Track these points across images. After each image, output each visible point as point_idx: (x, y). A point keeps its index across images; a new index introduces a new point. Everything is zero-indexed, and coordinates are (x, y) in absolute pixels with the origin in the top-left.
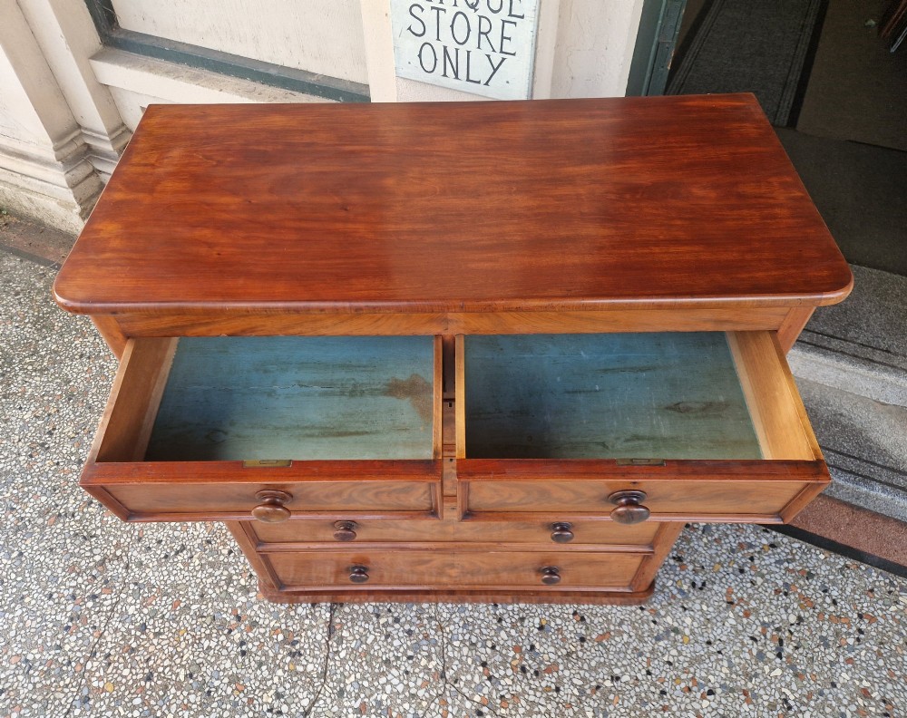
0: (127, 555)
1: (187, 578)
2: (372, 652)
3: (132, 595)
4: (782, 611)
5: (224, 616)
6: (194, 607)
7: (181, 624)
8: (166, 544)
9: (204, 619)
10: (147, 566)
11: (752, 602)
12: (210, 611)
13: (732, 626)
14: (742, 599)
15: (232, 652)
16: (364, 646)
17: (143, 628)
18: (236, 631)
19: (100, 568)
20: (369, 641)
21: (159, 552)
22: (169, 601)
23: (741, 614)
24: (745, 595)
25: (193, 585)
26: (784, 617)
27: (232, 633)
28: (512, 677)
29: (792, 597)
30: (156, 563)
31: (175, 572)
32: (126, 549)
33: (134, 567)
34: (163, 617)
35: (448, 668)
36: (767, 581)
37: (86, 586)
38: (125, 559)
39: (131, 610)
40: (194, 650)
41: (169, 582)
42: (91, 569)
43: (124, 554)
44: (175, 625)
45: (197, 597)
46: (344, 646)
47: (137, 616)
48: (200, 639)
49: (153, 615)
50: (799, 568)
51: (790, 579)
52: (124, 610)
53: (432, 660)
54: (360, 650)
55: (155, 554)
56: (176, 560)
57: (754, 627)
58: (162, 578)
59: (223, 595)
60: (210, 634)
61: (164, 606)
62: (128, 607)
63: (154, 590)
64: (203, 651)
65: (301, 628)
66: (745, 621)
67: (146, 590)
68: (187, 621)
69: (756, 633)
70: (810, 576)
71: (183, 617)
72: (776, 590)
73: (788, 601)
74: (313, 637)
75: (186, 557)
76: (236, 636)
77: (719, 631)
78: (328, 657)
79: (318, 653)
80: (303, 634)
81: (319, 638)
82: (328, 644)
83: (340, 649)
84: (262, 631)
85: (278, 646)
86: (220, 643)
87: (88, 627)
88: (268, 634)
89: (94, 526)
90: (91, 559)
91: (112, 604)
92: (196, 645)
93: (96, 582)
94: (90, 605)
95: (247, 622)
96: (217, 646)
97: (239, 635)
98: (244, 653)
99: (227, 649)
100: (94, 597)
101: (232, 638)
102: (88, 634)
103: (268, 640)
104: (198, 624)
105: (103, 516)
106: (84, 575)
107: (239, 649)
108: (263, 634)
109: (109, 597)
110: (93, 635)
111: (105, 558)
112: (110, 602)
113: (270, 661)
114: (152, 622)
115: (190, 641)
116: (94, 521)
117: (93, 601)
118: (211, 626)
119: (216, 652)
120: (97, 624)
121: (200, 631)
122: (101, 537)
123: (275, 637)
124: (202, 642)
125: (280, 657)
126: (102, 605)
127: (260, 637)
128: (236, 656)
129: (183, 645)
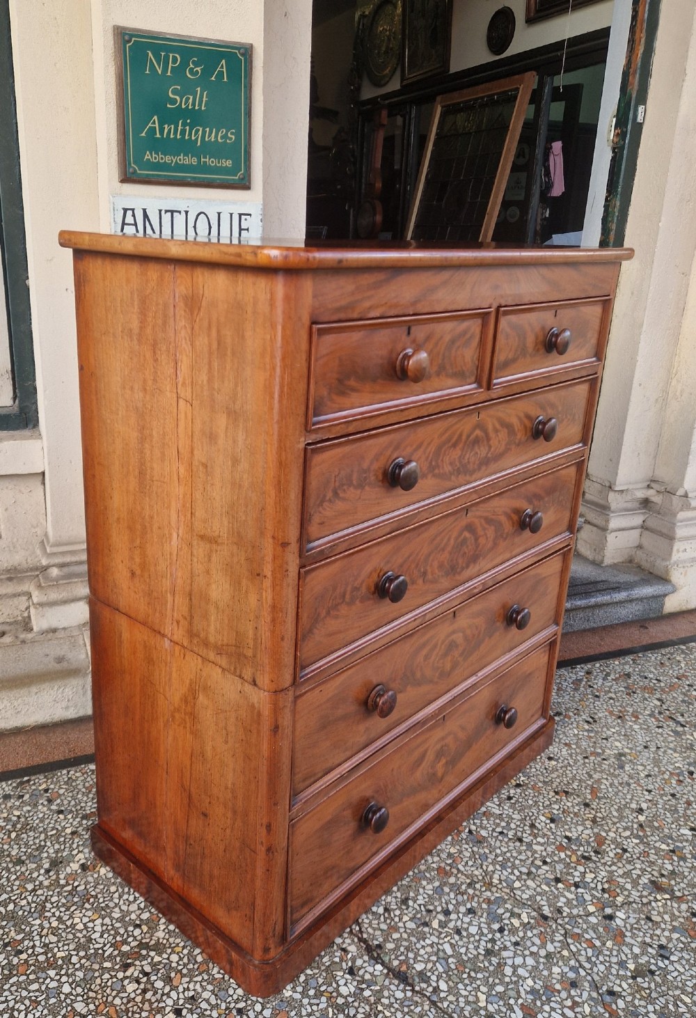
2: (465, 958)
20: (449, 951)
28: (587, 870)
35: (539, 908)
46: (434, 978)
53: (519, 915)
54: (453, 966)
74: (393, 1000)
78: (434, 1003)
79: (419, 1009)
80: (380, 1008)
81: (399, 995)
82: (417, 992)
83: (434, 984)
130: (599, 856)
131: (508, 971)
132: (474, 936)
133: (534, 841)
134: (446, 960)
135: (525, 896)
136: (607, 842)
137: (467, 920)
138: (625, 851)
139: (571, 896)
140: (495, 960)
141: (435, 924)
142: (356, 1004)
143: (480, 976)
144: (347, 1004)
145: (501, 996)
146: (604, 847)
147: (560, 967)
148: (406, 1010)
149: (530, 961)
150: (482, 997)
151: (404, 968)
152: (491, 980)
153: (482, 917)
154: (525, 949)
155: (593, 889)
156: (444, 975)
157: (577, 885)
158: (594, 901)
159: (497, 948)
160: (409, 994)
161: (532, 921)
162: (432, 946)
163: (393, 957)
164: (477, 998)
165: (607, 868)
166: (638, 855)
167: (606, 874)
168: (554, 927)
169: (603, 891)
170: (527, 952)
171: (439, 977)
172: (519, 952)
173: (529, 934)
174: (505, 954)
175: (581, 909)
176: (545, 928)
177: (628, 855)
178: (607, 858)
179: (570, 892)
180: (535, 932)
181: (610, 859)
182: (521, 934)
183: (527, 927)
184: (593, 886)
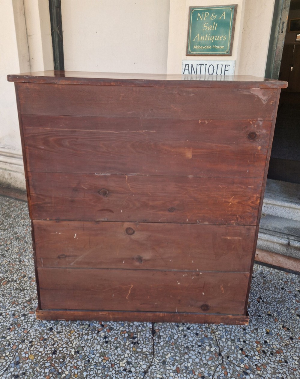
2: (178, 343)
5: (95, 325)
6: (78, 321)
7: (72, 328)
9: (84, 326)
15: (100, 342)
16: (173, 340)
17: (51, 329)
18: (102, 332)
19: (29, 303)
20: (175, 338)
27: (100, 333)
28: (259, 356)
34: (61, 325)
35: (222, 351)
37: (21, 310)
39: (44, 321)
40: (79, 340)
42: (24, 303)
44: (68, 328)
46: (162, 340)
47: (47, 324)
48: (82, 335)
49: (56, 324)
52: (40, 321)
53: (212, 347)
54: (171, 342)
60: (88, 333)
64: (85, 341)
65: (137, 331)
68: (74, 327)
71: (73, 325)
74: (144, 335)
76: (102, 334)
78: (154, 345)
79: (148, 343)
80: (139, 334)
81: (147, 335)
82: (153, 339)
83: (160, 341)
84: (116, 332)
85: (125, 339)
86: (93, 337)
87: (20, 328)
88: (119, 334)
89: (26, 286)
90: (24, 299)
91: (34, 318)
92: (80, 338)
93: (26, 308)
94: (22, 318)
95: (107, 328)
96: (92, 338)
97: (104, 334)
98: (107, 342)
99: (97, 340)
100: (24, 315)
101: (100, 335)
102: (20, 332)
103: (120, 336)
104: (81, 328)
105: (31, 282)
106: (20, 305)
107: (104, 340)
108: (117, 334)
109: (33, 315)
110: (23, 332)
111: (31, 299)
112: (33, 317)
113: (122, 346)
114: (56, 327)
115: (77, 336)
116: (26, 284)
117: (24, 317)
118: (88, 329)
119: (91, 341)
120: (26, 327)
121: (82, 331)
122: (29, 290)
123: (123, 335)
124: (83, 336)
125: (127, 344)
126: (29, 319)
127: (115, 334)
128: (103, 343)
129: (73, 338)
130: (271, 356)
131: (187, 356)
132: (188, 340)
133: (250, 334)
134: (171, 339)
135: (222, 344)
136: (282, 354)
137: (192, 335)
138: (286, 362)
139: (239, 356)
140: (186, 351)
141: (181, 329)
142: (134, 328)
143: (176, 350)
144: (132, 326)
145: (175, 360)
146: (278, 355)
147: (205, 370)
148: (144, 340)
149: (197, 360)
150: (169, 355)
151: (157, 331)
152: (178, 354)
153: (198, 338)
154: (200, 356)
155: (252, 362)
156: (166, 342)
157: (247, 356)
158: (247, 365)
159: (192, 349)
160: (150, 337)
161: (214, 352)
162: (172, 332)
163: (158, 326)
164: (168, 354)
165: (269, 361)
166: (290, 367)
167: (265, 362)
168: (219, 359)
169: (256, 365)
170: (200, 358)
171: (164, 341)
172: (197, 355)
173: (208, 354)
174: (192, 352)
175: (238, 363)
176: (216, 357)
177: (286, 364)
178: (273, 358)
179: (241, 356)
180: (211, 355)
181: (275, 360)
182: (205, 352)
183: (210, 352)
184: (254, 361)
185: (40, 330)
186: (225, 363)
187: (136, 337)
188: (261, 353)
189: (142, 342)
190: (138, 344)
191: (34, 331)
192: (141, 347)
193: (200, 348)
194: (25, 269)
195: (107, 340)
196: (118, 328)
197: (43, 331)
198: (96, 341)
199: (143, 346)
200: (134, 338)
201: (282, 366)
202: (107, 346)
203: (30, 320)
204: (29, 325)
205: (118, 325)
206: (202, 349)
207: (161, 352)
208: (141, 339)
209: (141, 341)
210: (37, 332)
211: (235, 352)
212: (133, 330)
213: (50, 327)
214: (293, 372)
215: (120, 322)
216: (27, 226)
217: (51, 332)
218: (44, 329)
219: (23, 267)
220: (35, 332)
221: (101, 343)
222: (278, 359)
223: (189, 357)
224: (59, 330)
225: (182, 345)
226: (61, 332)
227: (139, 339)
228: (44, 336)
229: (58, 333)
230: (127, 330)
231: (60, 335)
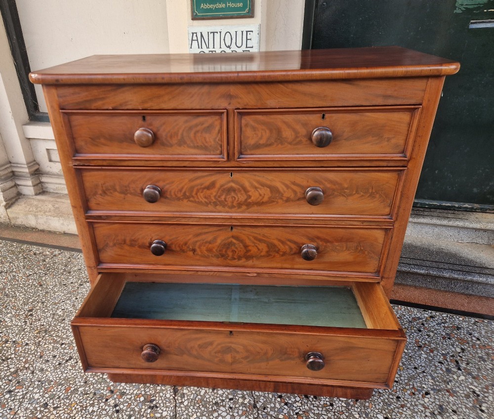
0: (32, 366)
1: (75, 374)
2: (205, 400)
3: (37, 387)
4: (451, 347)
5: (102, 392)
6: (80, 389)
7: (72, 400)
8: (59, 357)
9: (88, 395)
10: (47, 370)
11: (432, 345)
12: (92, 390)
13: (425, 358)
14: (426, 344)
15: (109, 412)
16: (199, 397)
17: (46, 405)
18: (111, 399)
19: (15, 375)
20: (202, 394)
21: (54, 362)
22: (63, 388)
23: (428, 351)
24: (426, 342)
25: (79, 377)
26: (453, 349)
27: (109, 401)
28: (300, 401)
29: (453, 339)
30: (53, 368)
31: (66, 372)
32: (32, 363)
33: (37, 372)
34: (59, 397)
35: (257, 402)
36: (436, 333)
37: (5, 386)
38: (31, 368)
39: (37, 396)
40: (82, 414)
41: (62, 377)
42: (8, 376)
43: (30, 366)
44: (68, 401)
45: (82, 384)
46: (186, 398)
47: (41, 399)
48: (86, 407)
49: (52, 397)
50: (451, 325)
51: (448, 331)
52: (31, 396)
53: (246, 398)
54: (197, 399)
55: (52, 363)
56: (66, 365)
57: (438, 357)
58: (57, 376)
59: (100, 380)
60: (93, 403)
61: (60, 392)
62: (34, 395)
63: (52, 383)
64: (89, 414)
65: (155, 392)
66: (432, 354)
67: (47, 384)
68: (75, 398)
69: (441, 359)
70: (458, 328)
71: (73, 396)
72: (443, 338)
73: (452, 342)
74: (164, 396)
75: (73, 362)
76: (111, 402)
77: (419, 361)
78: (176, 406)
79: (169, 404)
80: (157, 395)
81: (168, 396)
82: (175, 399)
83: (183, 400)
84: (129, 397)
85: (141, 404)
86: (100, 407)
87: (6, 409)
88: (133, 398)
89: (10, 353)
90: (8, 371)
91: (23, 394)
92: (83, 411)
93: (11, 383)
94: (7, 396)
95: (118, 393)
96: (98, 409)
97: (113, 401)
98: (117, 411)
99: (106, 410)
100: (10, 392)
101: (109, 403)
102: (6, 414)
103: (134, 401)
104: (84, 398)
105: (16, 347)
106: (3, 380)
107: (114, 409)
108: (130, 399)
109: (21, 390)
110: (9, 414)
111: (17, 370)
112: (21, 393)
113: (137, 414)
114: (51, 401)
115: (79, 409)
116: (9, 351)
117: (10, 394)
118: (94, 399)
119: (98, 413)
120: (13, 407)
121: (86, 402)
122: (14, 358)
123: (138, 399)
124: (88, 408)
125: (143, 410)
126: (16, 395)
127: (128, 400)
128: (113, 414)
129: (74, 412)
130: (314, 400)
131: (216, 414)
134: (197, 395)
138: (332, 405)
139: (278, 405)
140: (215, 407)
142: (151, 389)
143: (203, 409)
146: (322, 397)
148: (164, 402)
152: (205, 413)
154: (232, 412)
155: (293, 410)
156: (190, 400)
157: (286, 404)
158: (287, 414)
159: (221, 404)
160: (171, 397)
161: (248, 404)
164: (193, 415)
165: (312, 407)
166: (336, 411)
167: (308, 408)
168: (254, 412)
169: (297, 414)
170: (231, 414)
171: (188, 399)
172: (228, 411)
173: (241, 408)
174: (222, 408)
175: (276, 414)
176: (250, 410)
177: (331, 408)
178: (317, 403)
179: (280, 404)
180: (244, 409)
181: (318, 404)
182: (237, 406)
183: (243, 405)
184: (294, 409)
185: (31, 408)
186: (261, 416)
187: (154, 400)
188: (303, 398)
189: (162, 405)
190: (157, 407)
191: (23, 410)
192: (160, 411)
193: (232, 401)
194: (7, 332)
195: (117, 408)
196: (131, 391)
197: (35, 408)
198: (104, 412)
199: (162, 410)
200: (151, 401)
201: (327, 411)
202: (118, 416)
203: (18, 397)
204: (16, 403)
205: (131, 388)
206: (235, 403)
207: (184, 413)
208: (160, 402)
209: (160, 404)
210: (28, 411)
211: (273, 400)
212: (151, 392)
213: (44, 402)
214: (339, 416)
215: (134, 384)
216: (6, 273)
217: (46, 409)
218: (37, 406)
219: (4, 329)
220: (25, 412)
221: (110, 414)
222: (322, 403)
223: (219, 414)
224: (55, 405)
225: (210, 402)
226: (59, 407)
227: (157, 401)
228: (36, 415)
229: (55, 408)
230: (143, 393)
231: (58, 412)
